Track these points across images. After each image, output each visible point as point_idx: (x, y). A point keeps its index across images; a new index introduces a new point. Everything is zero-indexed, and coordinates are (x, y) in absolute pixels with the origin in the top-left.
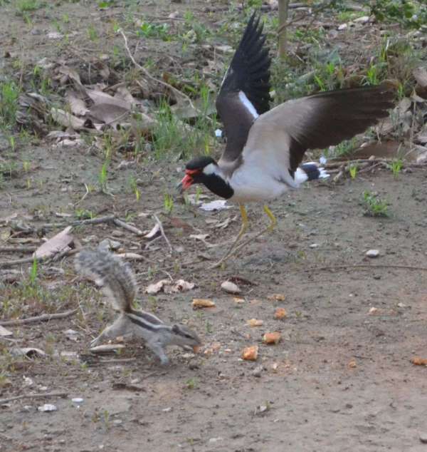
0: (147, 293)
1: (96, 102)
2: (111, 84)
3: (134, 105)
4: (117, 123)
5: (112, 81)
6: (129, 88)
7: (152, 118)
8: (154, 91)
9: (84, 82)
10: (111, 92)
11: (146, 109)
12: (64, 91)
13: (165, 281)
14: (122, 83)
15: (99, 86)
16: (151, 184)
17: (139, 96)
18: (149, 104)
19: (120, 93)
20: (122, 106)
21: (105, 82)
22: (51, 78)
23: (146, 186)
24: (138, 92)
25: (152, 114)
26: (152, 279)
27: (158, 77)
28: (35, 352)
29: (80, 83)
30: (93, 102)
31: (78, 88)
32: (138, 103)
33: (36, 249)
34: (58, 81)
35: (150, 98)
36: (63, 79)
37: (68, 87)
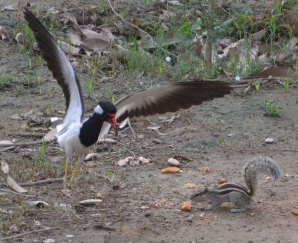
0: (118, 165)
1: (88, 37)
2: (98, 25)
3: (113, 40)
4: (101, 51)
5: (98, 23)
6: (110, 28)
7: (125, 48)
8: (127, 30)
9: (79, 23)
10: (98, 31)
11: (121, 42)
12: (66, 29)
13: (130, 158)
14: (106, 24)
15: (90, 27)
16: (123, 92)
17: (117, 33)
18: (123, 38)
19: (104, 31)
20: (105, 40)
21: (94, 24)
22: (57, 20)
23: (120, 94)
24: (115, 31)
25: (125, 46)
26: (121, 156)
27: (130, 21)
28: (42, 204)
29: (76, 24)
30: (86, 37)
31: (76, 28)
32: (116, 38)
33: (45, 135)
34: (62, 22)
35: (124, 35)
36: (66, 21)
37: (68, 27)
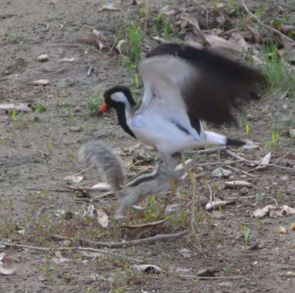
0: (254, 217)
1: (212, 45)
2: (226, 29)
3: (246, 48)
5: (227, 26)
6: (242, 32)
7: (262, 60)
8: (265, 36)
9: (202, 27)
10: (226, 37)
11: (257, 52)
12: (184, 35)
13: (271, 206)
14: (237, 29)
15: (215, 32)
16: (260, 119)
17: (251, 40)
18: (260, 48)
19: (234, 38)
20: (235, 49)
21: (221, 28)
22: (173, 23)
23: (256, 121)
24: (250, 37)
25: (262, 57)
26: (259, 204)
27: (268, 24)
28: (153, 268)
29: (198, 27)
30: (210, 45)
31: (197, 33)
32: (250, 46)
34: (179, 26)
35: (261, 43)
36: (184, 25)
37: (187, 31)
